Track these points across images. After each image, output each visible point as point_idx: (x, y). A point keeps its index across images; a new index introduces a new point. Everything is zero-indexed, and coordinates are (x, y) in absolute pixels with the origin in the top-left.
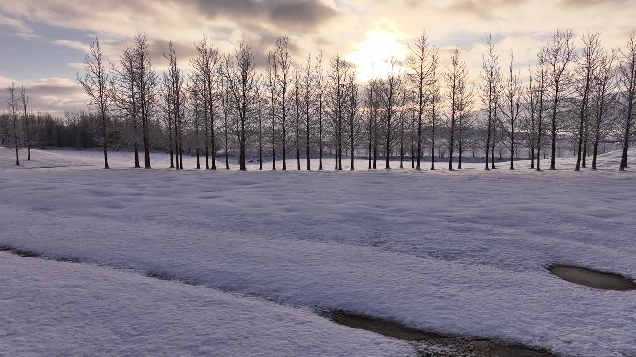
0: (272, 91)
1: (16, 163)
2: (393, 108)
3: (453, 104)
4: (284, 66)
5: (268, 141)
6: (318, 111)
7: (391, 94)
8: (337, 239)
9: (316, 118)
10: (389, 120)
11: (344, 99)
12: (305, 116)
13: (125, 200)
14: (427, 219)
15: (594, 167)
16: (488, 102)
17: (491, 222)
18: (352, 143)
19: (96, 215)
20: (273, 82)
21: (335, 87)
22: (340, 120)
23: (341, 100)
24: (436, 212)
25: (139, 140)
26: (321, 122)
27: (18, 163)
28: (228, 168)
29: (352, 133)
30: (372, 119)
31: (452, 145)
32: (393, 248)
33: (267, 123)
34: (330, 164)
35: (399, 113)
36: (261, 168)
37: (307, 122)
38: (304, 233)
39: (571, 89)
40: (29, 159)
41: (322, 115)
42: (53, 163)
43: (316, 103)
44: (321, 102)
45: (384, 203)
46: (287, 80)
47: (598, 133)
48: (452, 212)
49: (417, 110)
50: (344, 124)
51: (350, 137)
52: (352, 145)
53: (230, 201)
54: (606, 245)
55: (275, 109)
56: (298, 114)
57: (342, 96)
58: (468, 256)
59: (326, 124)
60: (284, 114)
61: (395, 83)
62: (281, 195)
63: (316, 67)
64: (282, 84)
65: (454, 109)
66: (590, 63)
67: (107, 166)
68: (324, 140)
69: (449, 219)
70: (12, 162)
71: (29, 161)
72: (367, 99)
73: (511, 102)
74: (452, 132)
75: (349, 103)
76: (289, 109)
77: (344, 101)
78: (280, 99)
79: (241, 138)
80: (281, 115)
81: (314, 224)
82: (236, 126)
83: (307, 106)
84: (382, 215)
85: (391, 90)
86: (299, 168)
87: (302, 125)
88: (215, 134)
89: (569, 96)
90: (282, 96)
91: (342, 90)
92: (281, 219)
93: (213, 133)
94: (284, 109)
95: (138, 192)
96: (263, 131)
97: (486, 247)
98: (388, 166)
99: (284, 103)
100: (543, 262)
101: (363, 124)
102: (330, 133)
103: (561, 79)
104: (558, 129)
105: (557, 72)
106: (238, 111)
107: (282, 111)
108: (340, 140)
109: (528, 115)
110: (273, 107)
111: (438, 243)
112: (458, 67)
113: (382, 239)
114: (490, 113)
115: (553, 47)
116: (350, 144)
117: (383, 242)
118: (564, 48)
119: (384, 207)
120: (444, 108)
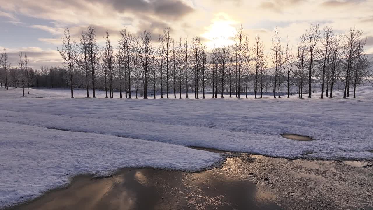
0: (161, 56)
1: (22, 95)
2: (225, 65)
3: (257, 64)
4: (167, 44)
5: (159, 83)
6: (185, 67)
7: (224, 59)
8: (194, 125)
9: (184, 71)
10: (223, 72)
11: (199, 61)
12: (179, 70)
13: (95, 111)
14: (235, 118)
15: (331, 97)
16: (275, 62)
17: (264, 119)
18: (204, 84)
19: (84, 117)
20: (161, 51)
21: (195, 54)
22: (197, 72)
23: (198, 61)
24: (240, 115)
25: (90, 83)
26: (187, 73)
27: (24, 95)
28: (137, 98)
29: (204, 79)
30: (214, 71)
31: (256, 85)
32: (218, 128)
33: (158, 74)
34: (192, 96)
35: (228, 68)
36: (155, 98)
37: (180, 73)
38: (179, 123)
39: (318, 55)
40: (29, 93)
41: (188, 69)
42: (42, 95)
43: (184, 63)
44: (187, 62)
45: (217, 112)
46: (169, 51)
47: (333, 79)
48: (247, 115)
49: (238, 67)
50: (199, 74)
51: (203, 81)
52: (204, 85)
53: (144, 111)
54: (310, 127)
55: (163, 66)
56: (174, 69)
57: (198, 59)
58: (250, 131)
59: (190, 74)
60: (168, 68)
61: (226, 52)
62: (167, 109)
63: (185, 44)
64: (167, 53)
65: (257, 66)
66: (327, 42)
67: (72, 97)
68: (189, 83)
69: (246, 118)
70: (21, 95)
71: (29, 94)
72: (212, 60)
73: (288, 62)
74: (256, 78)
75: (202, 63)
76: (170, 66)
77: (199, 62)
78: (165, 61)
79: (144, 82)
80: (166, 70)
81: (184, 120)
82: (142, 75)
83: (180, 64)
84: (215, 116)
85: (224, 56)
86: (175, 97)
87: (177, 75)
88: (131, 79)
89: (318, 59)
90: (167, 59)
91: (198, 56)
92: (168, 118)
93: (130, 79)
94: (167, 66)
95: (99, 107)
96: (156, 78)
97: (258, 127)
98: (223, 96)
99: (167, 63)
100: (280, 133)
101: (210, 74)
102: (192, 79)
103: (313, 50)
104: (312, 77)
105: (312, 47)
106: (143, 67)
107: (166, 67)
108: (197, 83)
109: (297, 69)
110: (162, 65)
111: (237, 126)
112: (259, 44)
113: (214, 125)
114: (276, 68)
115: (310, 33)
116: (203, 85)
117: (214, 126)
118: (315, 34)
119: (216, 113)
120: (252, 65)
